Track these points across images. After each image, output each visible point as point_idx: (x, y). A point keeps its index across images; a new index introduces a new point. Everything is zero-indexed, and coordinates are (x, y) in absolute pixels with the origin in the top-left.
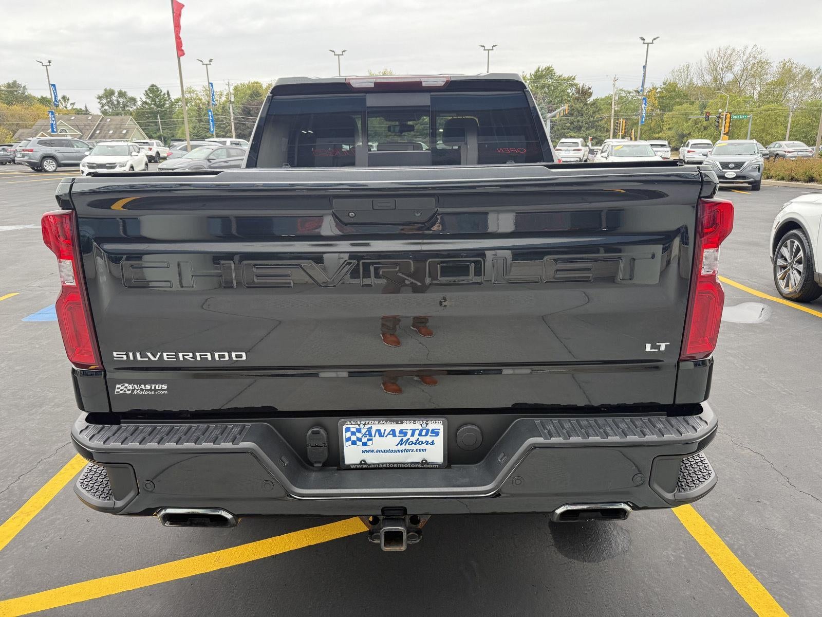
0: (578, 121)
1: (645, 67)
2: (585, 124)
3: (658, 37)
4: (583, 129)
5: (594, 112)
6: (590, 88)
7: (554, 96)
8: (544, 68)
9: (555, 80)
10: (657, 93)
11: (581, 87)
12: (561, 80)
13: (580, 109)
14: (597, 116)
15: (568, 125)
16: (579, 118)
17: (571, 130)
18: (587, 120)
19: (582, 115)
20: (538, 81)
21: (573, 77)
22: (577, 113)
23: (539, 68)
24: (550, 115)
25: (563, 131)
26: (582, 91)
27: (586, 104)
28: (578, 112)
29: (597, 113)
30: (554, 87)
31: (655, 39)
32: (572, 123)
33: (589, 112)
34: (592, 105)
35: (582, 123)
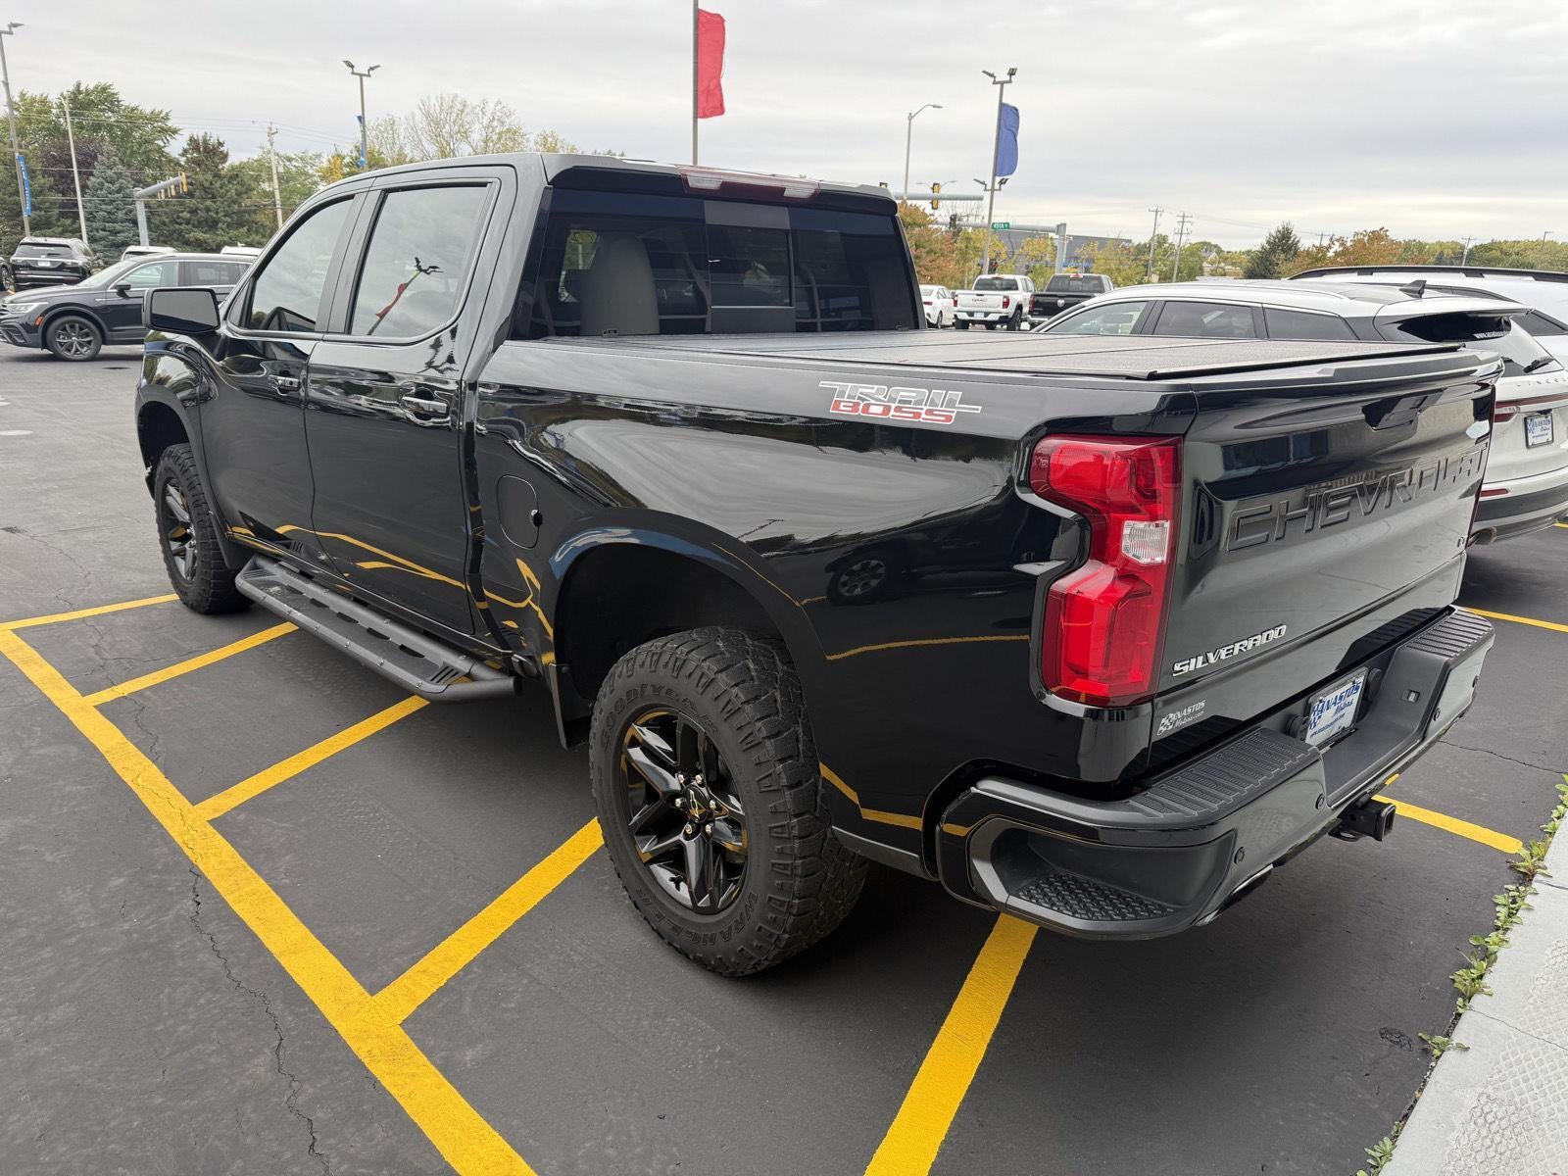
0: (208, 210)
1: (361, 119)
2: (225, 216)
3: (378, 66)
4: (220, 225)
5: (239, 194)
6: (221, 144)
7: (128, 152)
8: (91, 87)
9: (122, 116)
10: (346, 166)
11: (201, 138)
12: (134, 117)
13: (207, 184)
14: (246, 202)
15: (186, 215)
16: (208, 203)
17: (194, 226)
18: (227, 208)
19: (213, 197)
20: (83, 115)
21: (163, 115)
22: (203, 193)
23: (79, 85)
24: (139, 191)
25: (177, 226)
26: (205, 149)
27: (217, 176)
28: (205, 189)
29: (245, 196)
30: (122, 130)
31: (372, 69)
32: (194, 211)
33: (227, 192)
34: (231, 178)
35: (217, 213)
